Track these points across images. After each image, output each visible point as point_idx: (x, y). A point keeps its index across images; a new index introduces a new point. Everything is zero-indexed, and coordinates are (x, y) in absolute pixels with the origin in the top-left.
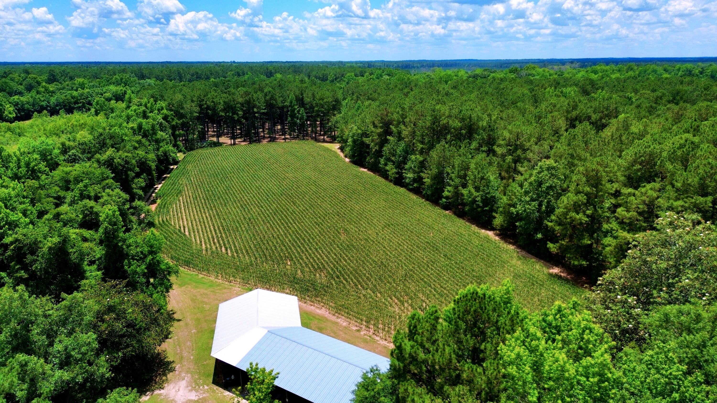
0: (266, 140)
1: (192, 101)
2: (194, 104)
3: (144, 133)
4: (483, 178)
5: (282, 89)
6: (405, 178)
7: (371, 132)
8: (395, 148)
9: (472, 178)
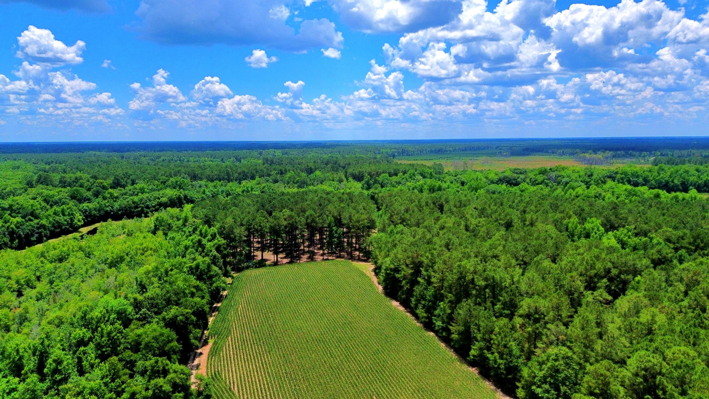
0: (306, 256)
1: (242, 225)
2: (243, 228)
3: (201, 273)
4: (505, 346)
5: (322, 209)
6: (434, 324)
7: (403, 269)
8: (425, 291)
9: (496, 342)
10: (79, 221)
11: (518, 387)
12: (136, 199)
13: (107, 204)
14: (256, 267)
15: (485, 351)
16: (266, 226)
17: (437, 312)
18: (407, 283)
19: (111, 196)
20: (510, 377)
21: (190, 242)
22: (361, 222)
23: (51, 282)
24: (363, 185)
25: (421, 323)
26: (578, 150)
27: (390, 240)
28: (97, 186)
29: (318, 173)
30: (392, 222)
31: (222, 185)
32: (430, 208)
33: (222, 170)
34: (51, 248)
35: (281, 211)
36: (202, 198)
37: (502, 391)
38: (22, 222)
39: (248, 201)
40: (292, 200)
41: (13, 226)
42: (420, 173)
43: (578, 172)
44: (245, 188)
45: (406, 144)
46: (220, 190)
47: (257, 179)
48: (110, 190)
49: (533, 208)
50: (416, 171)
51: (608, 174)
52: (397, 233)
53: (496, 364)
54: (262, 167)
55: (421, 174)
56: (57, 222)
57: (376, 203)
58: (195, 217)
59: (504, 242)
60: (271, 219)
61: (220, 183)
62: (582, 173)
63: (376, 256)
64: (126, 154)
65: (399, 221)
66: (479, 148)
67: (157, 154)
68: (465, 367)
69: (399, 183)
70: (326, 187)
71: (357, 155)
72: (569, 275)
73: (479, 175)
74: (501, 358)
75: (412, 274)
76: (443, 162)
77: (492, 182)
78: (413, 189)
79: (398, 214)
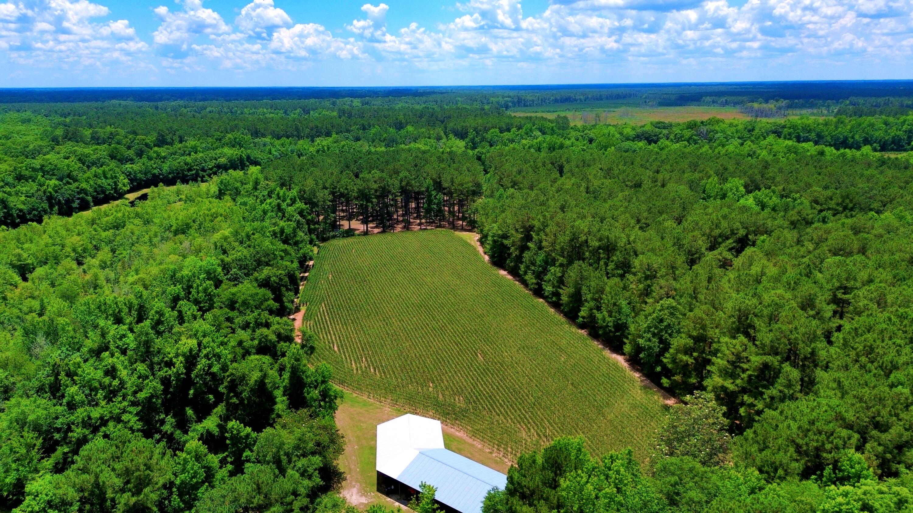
0: (400, 226)
1: (325, 188)
2: (326, 192)
3: (286, 237)
4: (615, 304)
5: (418, 170)
6: (545, 290)
7: (512, 234)
8: (535, 257)
9: (606, 301)
10: (124, 185)
11: (625, 344)
12: (188, 159)
13: (154, 166)
14: (343, 237)
15: (595, 311)
16: (353, 190)
17: (546, 278)
18: (516, 249)
19: (158, 156)
20: (617, 334)
21: (268, 206)
22: (465, 186)
23: (113, 251)
24: (466, 143)
25: (530, 290)
26: (744, 98)
27: (498, 205)
28: (138, 144)
29: (410, 128)
30: (502, 186)
31: (291, 143)
32: (548, 170)
33: (290, 123)
34: (102, 214)
35: (370, 172)
36: (269, 158)
37: (610, 349)
38: (60, 185)
39: (329, 161)
40: (381, 159)
41: (50, 190)
42: (539, 129)
43: (737, 125)
44: (320, 147)
45: (523, 91)
46: (289, 150)
47: (334, 135)
48: (156, 149)
49: (668, 167)
50: (534, 126)
51: (773, 128)
52: (507, 198)
53: (604, 322)
54: (339, 121)
55: (541, 130)
56: (100, 186)
57: (483, 164)
58: (266, 179)
59: (627, 204)
60: (358, 181)
61: (289, 141)
62: (740, 127)
63: (482, 223)
64: (160, 104)
65: (510, 185)
66: (618, 97)
67: (201, 103)
68: (574, 329)
69: (512, 141)
70: (421, 145)
71: (459, 105)
72: (691, 234)
73: (612, 130)
74: (610, 316)
75: (522, 239)
76: (569, 114)
77: (628, 139)
78: (529, 148)
79: (508, 176)
